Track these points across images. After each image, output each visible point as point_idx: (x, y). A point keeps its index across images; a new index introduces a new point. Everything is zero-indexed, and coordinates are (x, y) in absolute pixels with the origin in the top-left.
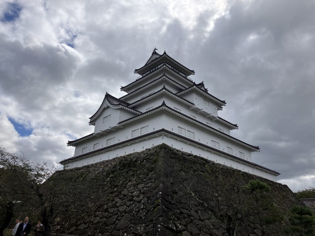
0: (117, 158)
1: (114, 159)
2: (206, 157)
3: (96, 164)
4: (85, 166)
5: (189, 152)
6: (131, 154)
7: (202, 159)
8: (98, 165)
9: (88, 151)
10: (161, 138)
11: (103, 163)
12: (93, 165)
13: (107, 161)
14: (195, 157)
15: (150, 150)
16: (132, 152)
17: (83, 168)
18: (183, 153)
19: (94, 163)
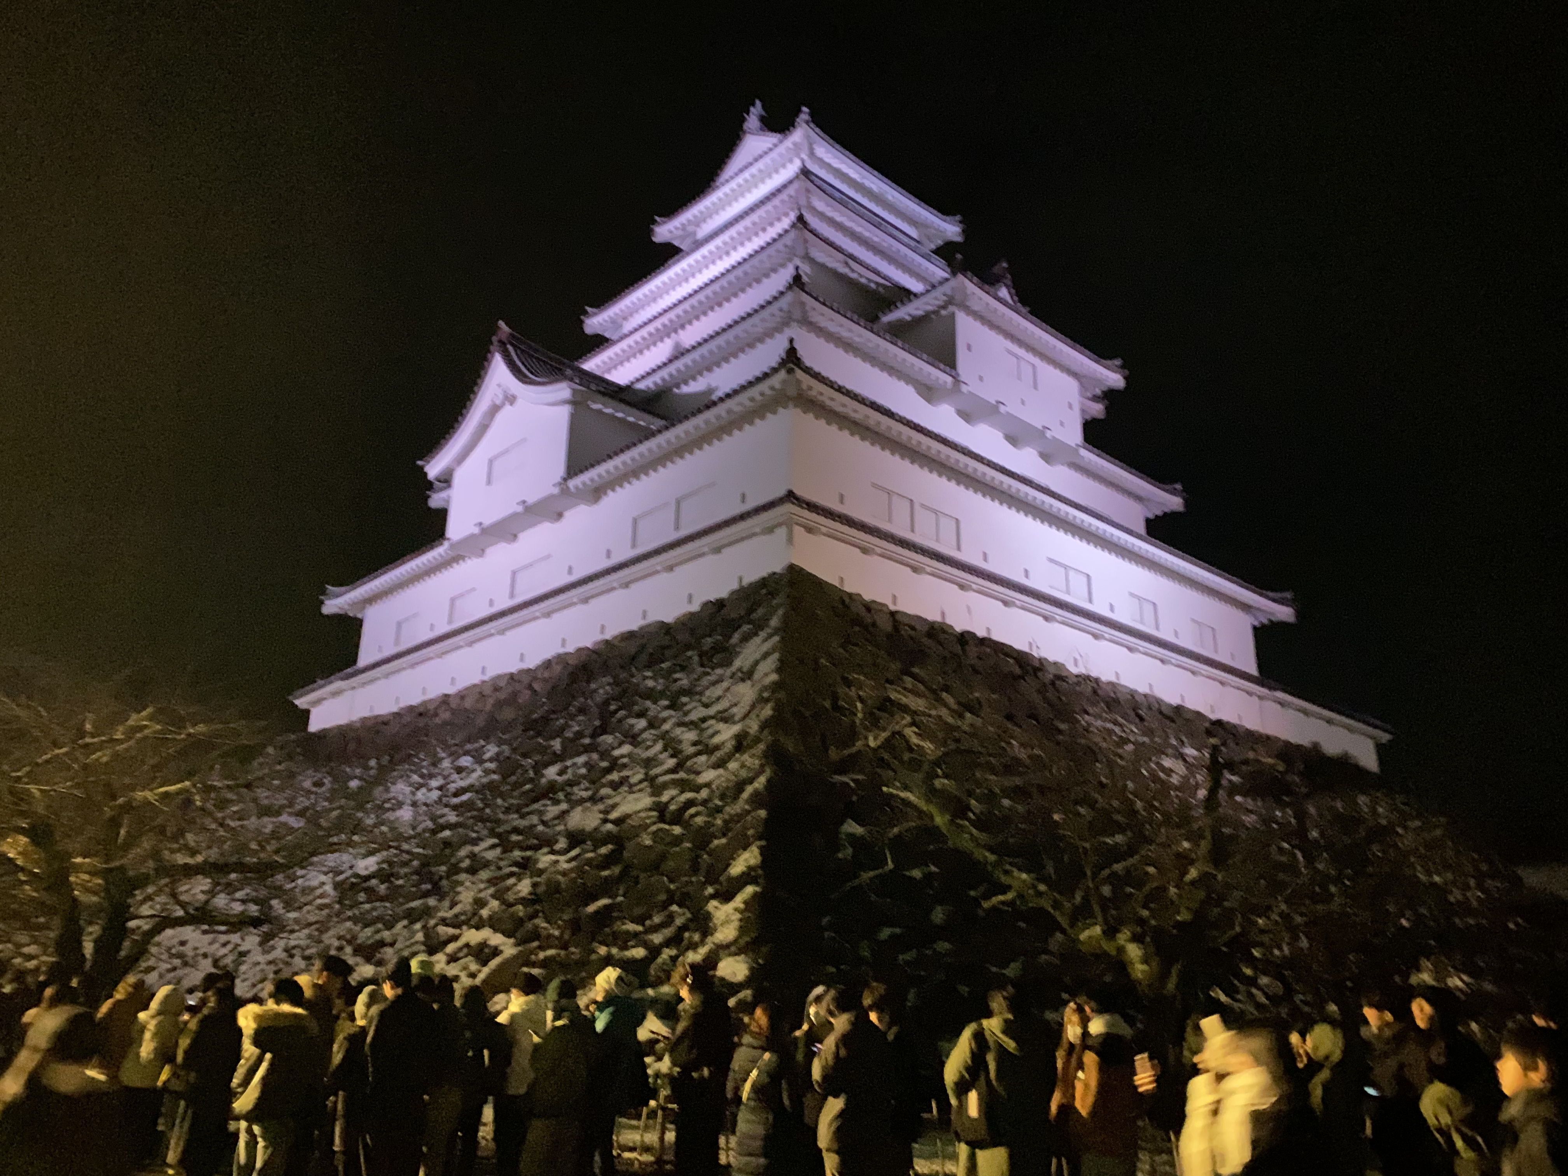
0: (560, 659)
1: (547, 665)
3: (462, 695)
4: (411, 709)
5: (933, 616)
6: (629, 636)
7: (1001, 649)
8: (469, 701)
9: (423, 635)
10: (781, 536)
11: (494, 685)
12: (445, 699)
13: (512, 678)
14: (966, 638)
15: (720, 604)
18: (900, 620)
19: (452, 690)
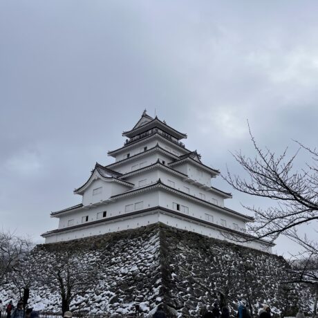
0: (110, 234)
1: (106, 235)
2: (200, 233)
3: (86, 239)
4: (73, 241)
5: (184, 229)
6: (126, 231)
7: (196, 234)
8: (88, 240)
9: (75, 224)
10: (156, 215)
11: (94, 237)
12: (82, 239)
13: (98, 236)
14: (190, 233)
15: (145, 227)
16: (126, 229)
17: (70, 242)
18: (178, 230)
19: (83, 237)
